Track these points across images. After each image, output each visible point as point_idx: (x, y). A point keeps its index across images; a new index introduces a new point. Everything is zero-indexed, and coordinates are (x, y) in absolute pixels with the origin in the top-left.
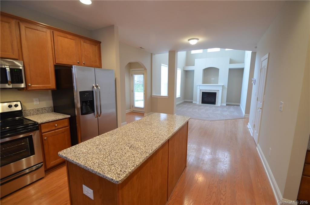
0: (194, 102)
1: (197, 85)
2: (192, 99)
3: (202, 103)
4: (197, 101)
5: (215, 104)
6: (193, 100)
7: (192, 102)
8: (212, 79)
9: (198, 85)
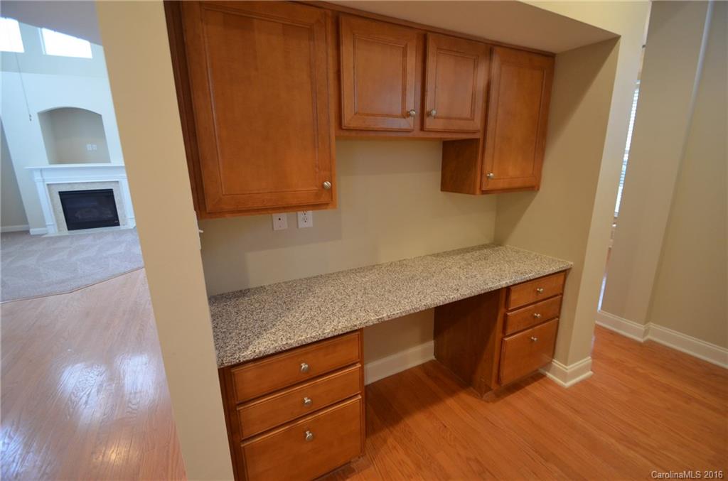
0: (33, 231)
1: (32, 170)
2: (24, 220)
3: (69, 229)
4: (45, 226)
5: (118, 224)
6: (28, 224)
7: (27, 232)
8: (89, 147)
9: (36, 170)
